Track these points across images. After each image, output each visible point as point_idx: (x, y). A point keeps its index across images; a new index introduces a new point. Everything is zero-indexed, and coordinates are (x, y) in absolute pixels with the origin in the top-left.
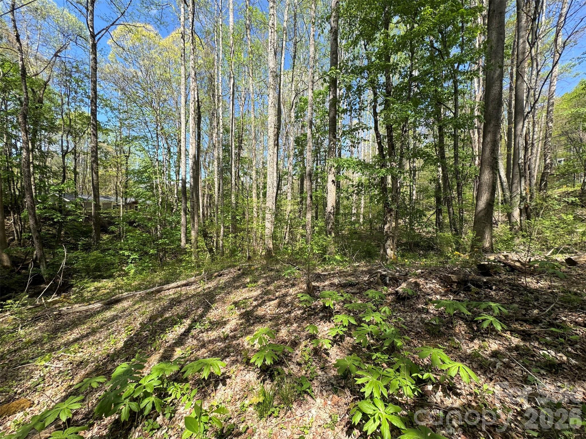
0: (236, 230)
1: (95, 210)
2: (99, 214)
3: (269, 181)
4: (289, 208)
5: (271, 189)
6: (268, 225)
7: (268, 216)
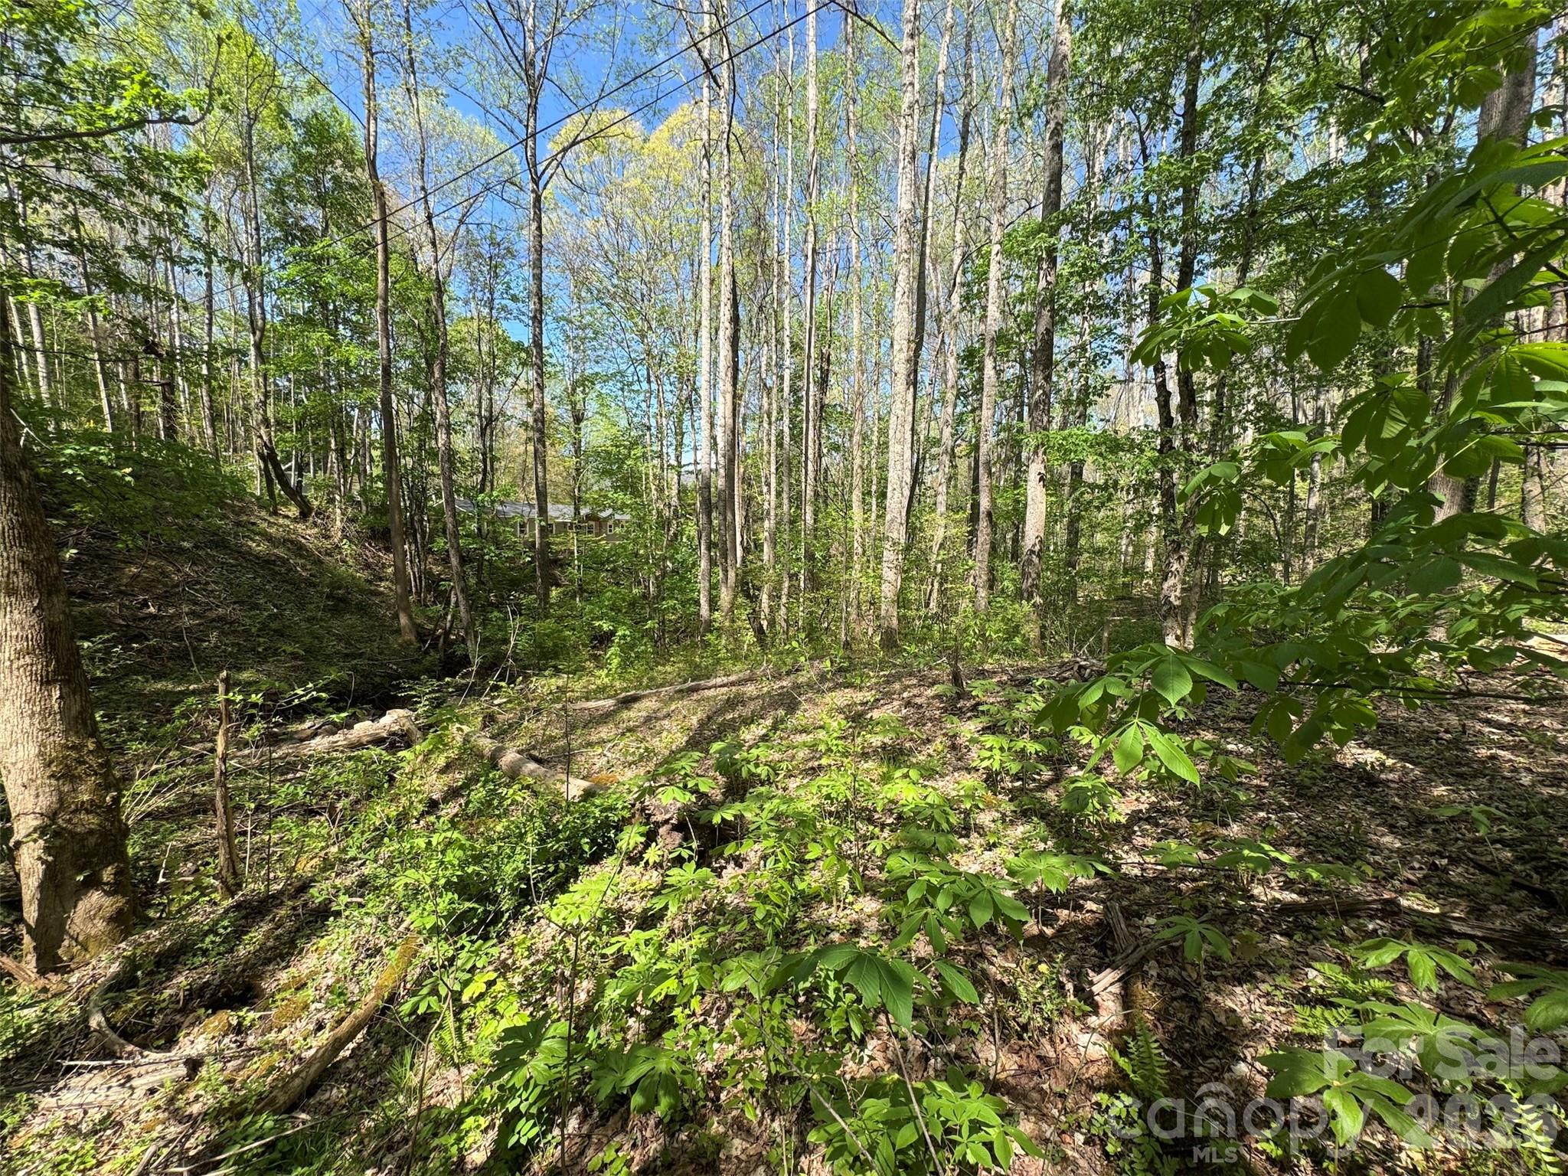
0: (815, 582)
1: (542, 537)
2: (549, 544)
3: (892, 476)
4: (939, 535)
5: (897, 494)
6: (889, 574)
7: (888, 555)
